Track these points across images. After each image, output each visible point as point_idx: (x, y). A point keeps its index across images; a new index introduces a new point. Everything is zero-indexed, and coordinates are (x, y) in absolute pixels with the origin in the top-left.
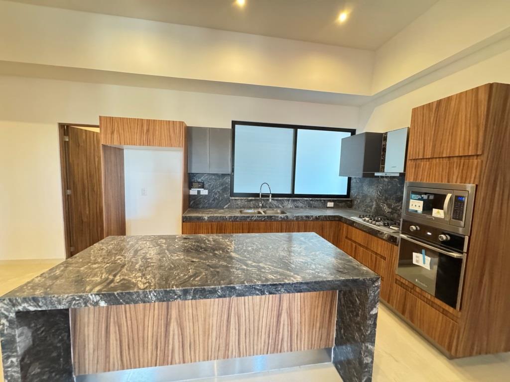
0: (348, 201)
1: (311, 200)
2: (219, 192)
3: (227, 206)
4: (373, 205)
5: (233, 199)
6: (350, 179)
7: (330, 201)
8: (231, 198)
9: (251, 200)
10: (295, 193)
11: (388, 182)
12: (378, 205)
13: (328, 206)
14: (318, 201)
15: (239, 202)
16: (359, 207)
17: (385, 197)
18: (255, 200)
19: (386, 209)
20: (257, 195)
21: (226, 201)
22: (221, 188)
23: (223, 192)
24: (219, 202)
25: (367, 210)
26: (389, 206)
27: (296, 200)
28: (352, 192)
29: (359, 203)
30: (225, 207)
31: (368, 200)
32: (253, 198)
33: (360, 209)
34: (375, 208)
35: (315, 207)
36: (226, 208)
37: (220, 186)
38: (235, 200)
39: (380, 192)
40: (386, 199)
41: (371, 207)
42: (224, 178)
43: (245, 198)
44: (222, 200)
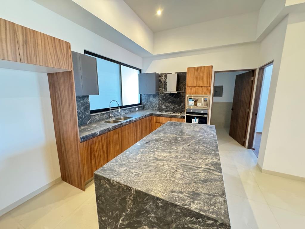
0: (142, 106)
1: (131, 108)
2: (82, 111)
3: (89, 122)
4: (156, 106)
5: (92, 116)
6: (141, 95)
7: (137, 107)
8: (91, 115)
9: (104, 114)
10: (123, 105)
11: (164, 95)
12: (159, 106)
13: (137, 110)
14: (133, 108)
15: (97, 117)
16: (148, 109)
17: (163, 102)
18: (106, 113)
19: (164, 107)
20: (107, 109)
21: (88, 117)
22: (83, 108)
23: (85, 111)
24: (83, 120)
25: (153, 109)
26: (165, 106)
27: (125, 109)
28: (143, 101)
29: (149, 106)
30: (87, 123)
31: (154, 105)
32: (105, 112)
33: (149, 109)
34: (158, 107)
35: (132, 112)
36: (89, 123)
37: (82, 106)
38: (94, 115)
39: (160, 100)
40: (163, 103)
41: (156, 107)
42: (84, 99)
43: (100, 113)
44: (85, 117)
